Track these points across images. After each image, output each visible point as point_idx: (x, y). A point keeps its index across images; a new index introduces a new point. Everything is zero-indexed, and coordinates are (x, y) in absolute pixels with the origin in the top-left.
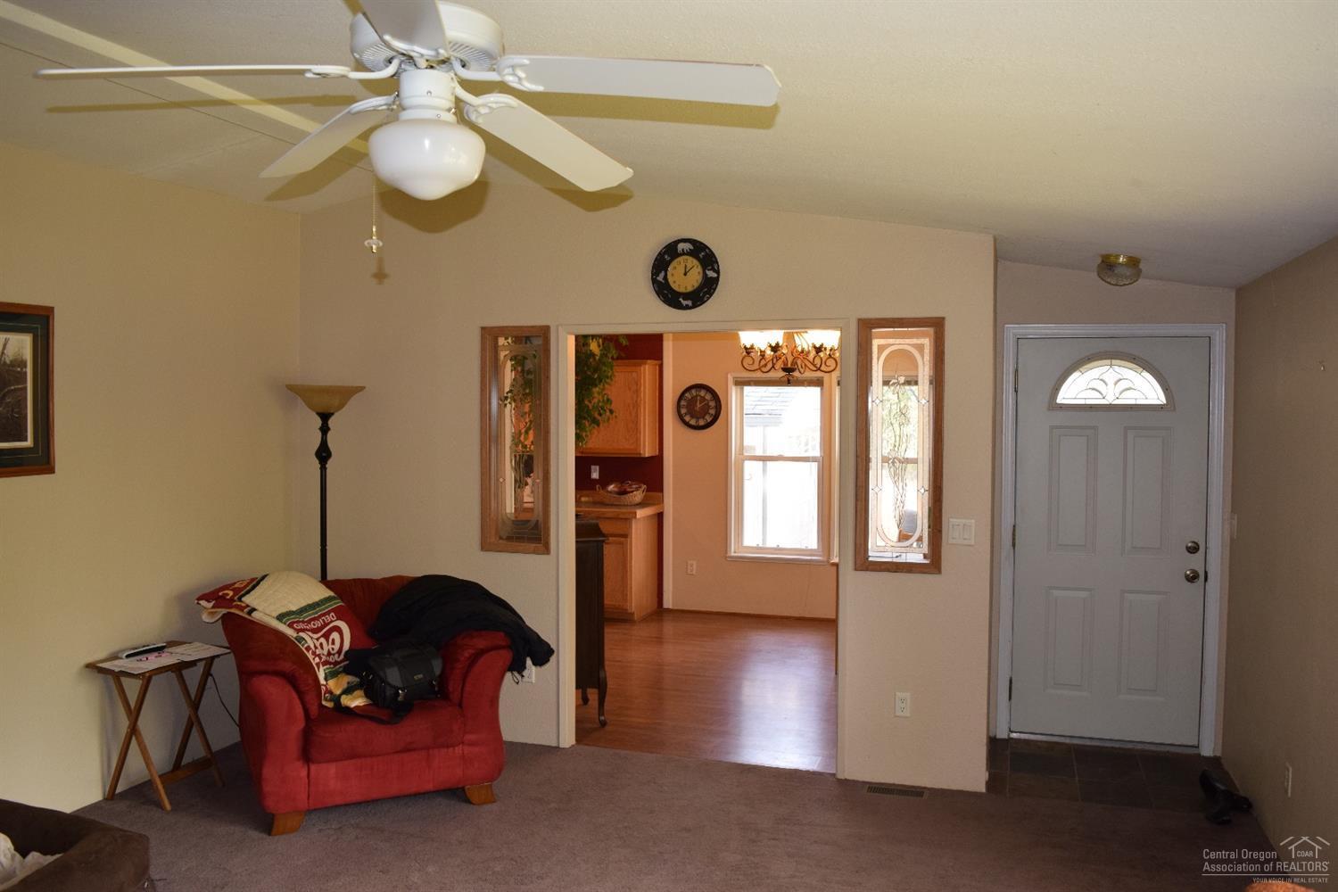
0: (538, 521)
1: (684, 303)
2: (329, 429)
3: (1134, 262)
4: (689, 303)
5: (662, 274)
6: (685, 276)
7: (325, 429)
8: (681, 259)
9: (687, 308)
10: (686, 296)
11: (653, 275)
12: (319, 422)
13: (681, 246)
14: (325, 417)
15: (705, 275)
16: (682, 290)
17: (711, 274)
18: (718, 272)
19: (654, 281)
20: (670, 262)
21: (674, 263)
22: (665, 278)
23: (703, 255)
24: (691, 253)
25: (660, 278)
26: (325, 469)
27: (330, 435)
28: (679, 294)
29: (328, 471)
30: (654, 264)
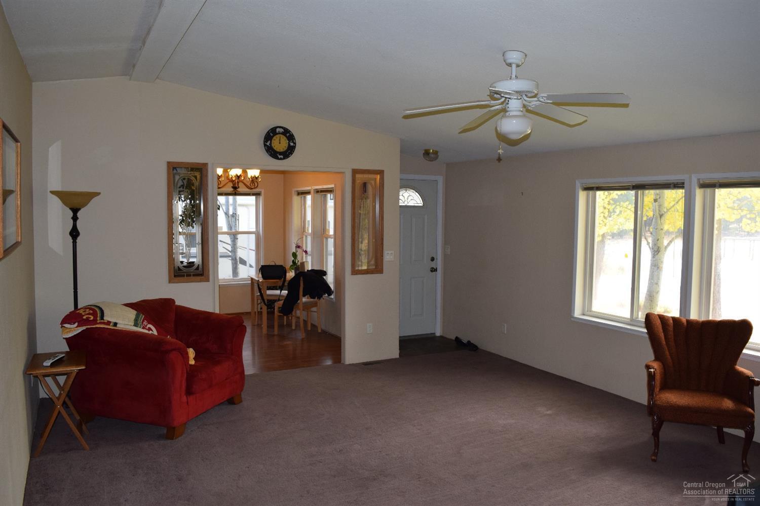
0: (199, 265)
1: (280, 157)
2: (77, 218)
3: (436, 153)
4: (282, 157)
5: (269, 142)
6: (280, 144)
7: (75, 218)
8: (278, 136)
9: (281, 159)
10: (281, 153)
11: (264, 142)
12: (71, 214)
13: (278, 130)
14: (75, 211)
15: (289, 144)
16: (278, 150)
17: (292, 144)
18: (295, 143)
19: (265, 145)
20: (273, 136)
21: (275, 138)
22: (270, 144)
23: (288, 134)
24: (283, 134)
25: (268, 144)
26: (76, 242)
27: (78, 222)
28: (278, 152)
29: (77, 244)
30: (265, 137)
